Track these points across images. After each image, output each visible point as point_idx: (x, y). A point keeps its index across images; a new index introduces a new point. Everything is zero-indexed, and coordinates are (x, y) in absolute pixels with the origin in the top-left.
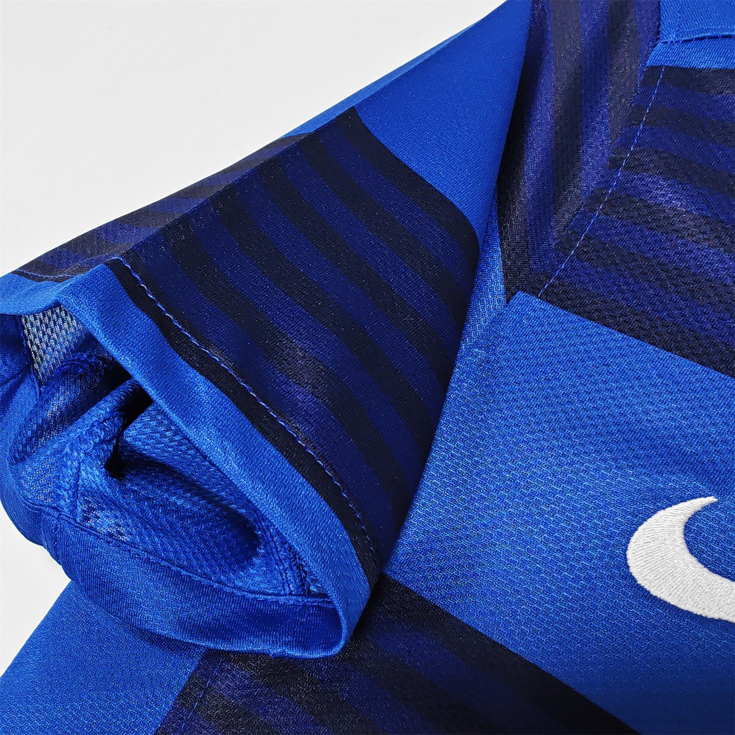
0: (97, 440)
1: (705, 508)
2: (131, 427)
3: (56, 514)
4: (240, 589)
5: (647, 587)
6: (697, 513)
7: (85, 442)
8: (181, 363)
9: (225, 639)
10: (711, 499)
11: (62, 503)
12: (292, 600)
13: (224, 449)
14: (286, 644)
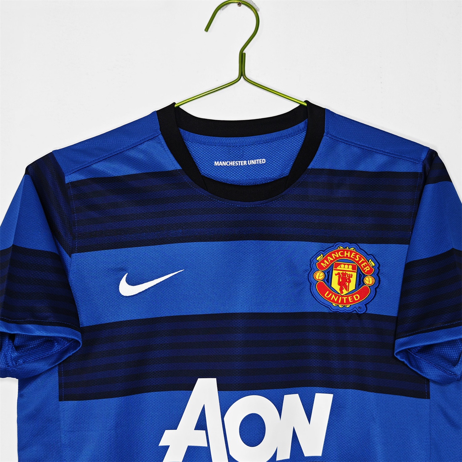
0: (11, 347)
1: (127, 276)
2: (15, 340)
3: (9, 367)
4: (56, 351)
5: (126, 296)
6: (126, 277)
7: (9, 349)
8: (23, 325)
9: (61, 360)
10: (127, 274)
11: (10, 364)
12: (68, 344)
13: (42, 332)
14: (72, 351)
